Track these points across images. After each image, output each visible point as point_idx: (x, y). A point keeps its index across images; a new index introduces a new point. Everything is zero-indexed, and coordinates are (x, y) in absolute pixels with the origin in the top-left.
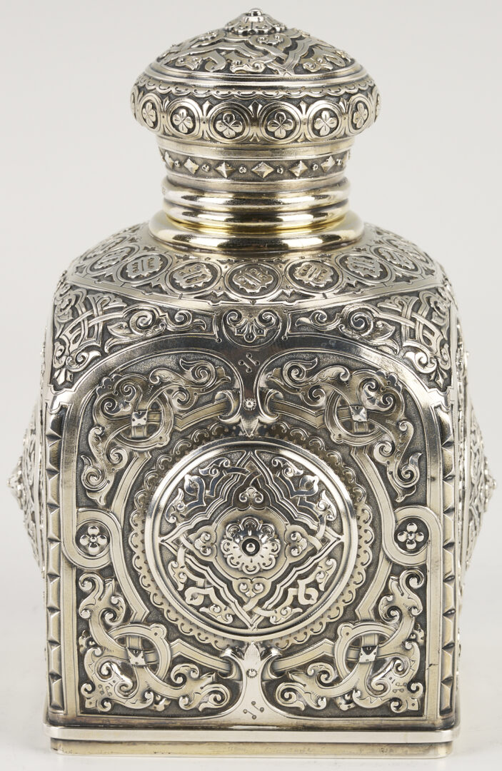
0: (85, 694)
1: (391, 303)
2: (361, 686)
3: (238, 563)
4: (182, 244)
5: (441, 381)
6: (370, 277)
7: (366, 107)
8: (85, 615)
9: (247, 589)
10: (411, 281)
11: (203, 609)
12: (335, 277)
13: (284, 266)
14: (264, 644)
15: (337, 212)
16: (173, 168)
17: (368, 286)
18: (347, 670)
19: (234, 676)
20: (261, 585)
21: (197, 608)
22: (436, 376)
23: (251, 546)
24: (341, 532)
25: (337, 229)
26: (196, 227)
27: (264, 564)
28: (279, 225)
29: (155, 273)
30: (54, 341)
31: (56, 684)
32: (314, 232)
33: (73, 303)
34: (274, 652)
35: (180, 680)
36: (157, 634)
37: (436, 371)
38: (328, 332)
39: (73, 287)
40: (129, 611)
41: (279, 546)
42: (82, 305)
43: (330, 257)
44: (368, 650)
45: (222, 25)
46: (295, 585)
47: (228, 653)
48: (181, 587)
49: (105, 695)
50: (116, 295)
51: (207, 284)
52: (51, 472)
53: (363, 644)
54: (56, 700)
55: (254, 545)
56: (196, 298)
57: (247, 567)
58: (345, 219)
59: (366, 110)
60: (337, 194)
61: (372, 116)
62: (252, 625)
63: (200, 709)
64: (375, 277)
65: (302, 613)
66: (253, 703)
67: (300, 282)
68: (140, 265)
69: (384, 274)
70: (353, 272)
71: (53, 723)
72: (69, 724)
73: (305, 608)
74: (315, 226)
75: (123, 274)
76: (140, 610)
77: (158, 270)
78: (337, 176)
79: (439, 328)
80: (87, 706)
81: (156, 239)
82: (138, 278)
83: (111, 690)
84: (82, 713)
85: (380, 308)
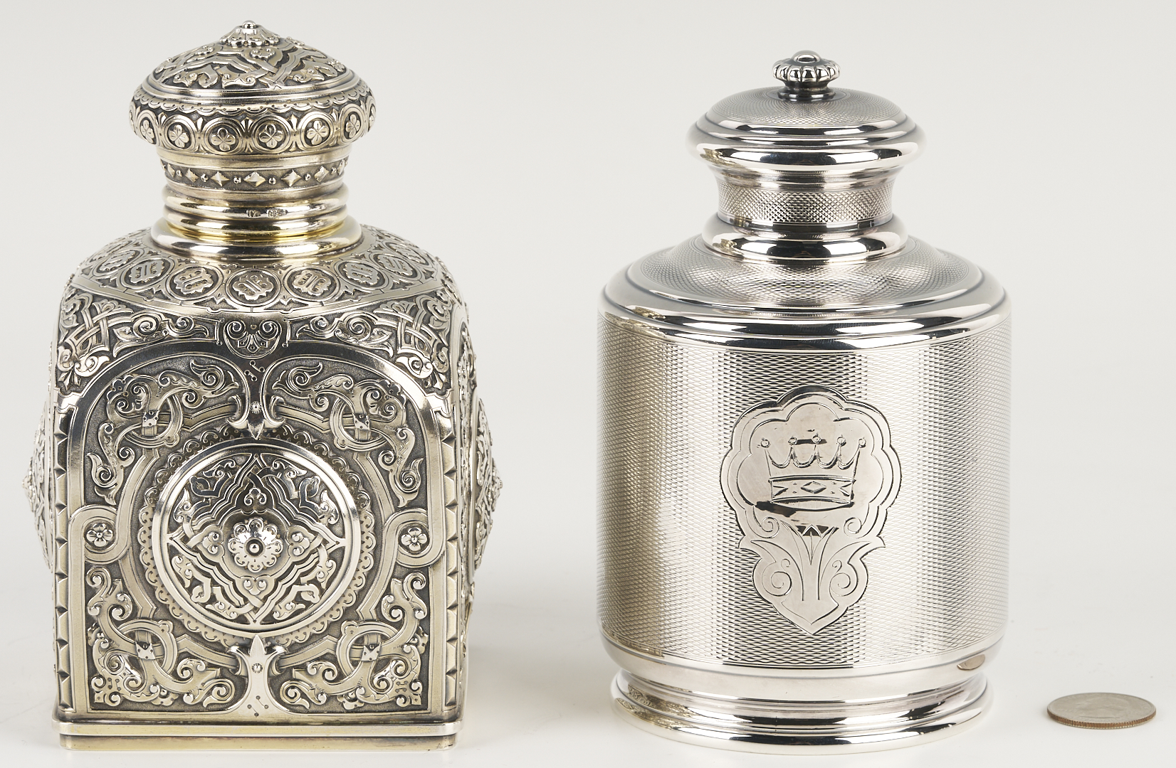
0: (96, 689)
1: (387, 307)
2: (365, 683)
3: (243, 563)
4: (182, 251)
5: (438, 385)
6: (367, 285)
7: (359, 118)
8: (94, 612)
9: (251, 586)
10: (408, 287)
11: (208, 606)
12: (332, 286)
13: (284, 272)
14: (268, 639)
15: (334, 219)
16: (174, 178)
17: (365, 294)
18: (352, 667)
19: (241, 672)
20: (264, 582)
21: (204, 605)
22: (434, 381)
23: (254, 547)
24: (343, 536)
25: (333, 236)
26: (195, 234)
27: (268, 563)
28: (277, 233)
29: (156, 278)
30: (58, 345)
31: (64, 683)
32: (309, 239)
33: (77, 309)
34: (279, 650)
35: (187, 674)
36: (163, 630)
37: (432, 374)
38: (328, 340)
39: (78, 291)
40: (135, 608)
41: (282, 546)
42: (87, 311)
43: (329, 263)
44: (372, 647)
45: (217, 38)
46: (298, 582)
47: (234, 649)
48: (188, 584)
49: (114, 689)
50: (120, 302)
51: (207, 290)
52: (60, 472)
53: (366, 643)
54: (65, 700)
55: (257, 546)
56: (195, 304)
57: (252, 566)
58: (343, 225)
59: (358, 121)
60: (333, 202)
61: (365, 126)
62: (255, 621)
63: (205, 705)
64: (371, 284)
65: (306, 609)
66: (258, 698)
67: (298, 291)
68: (143, 270)
69: (382, 280)
70: (352, 280)
71: (63, 719)
72: (78, 720)
73: (308, 604)
74: (311, 235)
75: (127, 279)
76: (146, 606)
77: (159, 275)
78: (331, 185)
79: (436, 332)
80: (96, 701)
81: (157, 244)
82: (140, 283)
83: (120, 685)
84: (93, 709)
85: (377, 314)
